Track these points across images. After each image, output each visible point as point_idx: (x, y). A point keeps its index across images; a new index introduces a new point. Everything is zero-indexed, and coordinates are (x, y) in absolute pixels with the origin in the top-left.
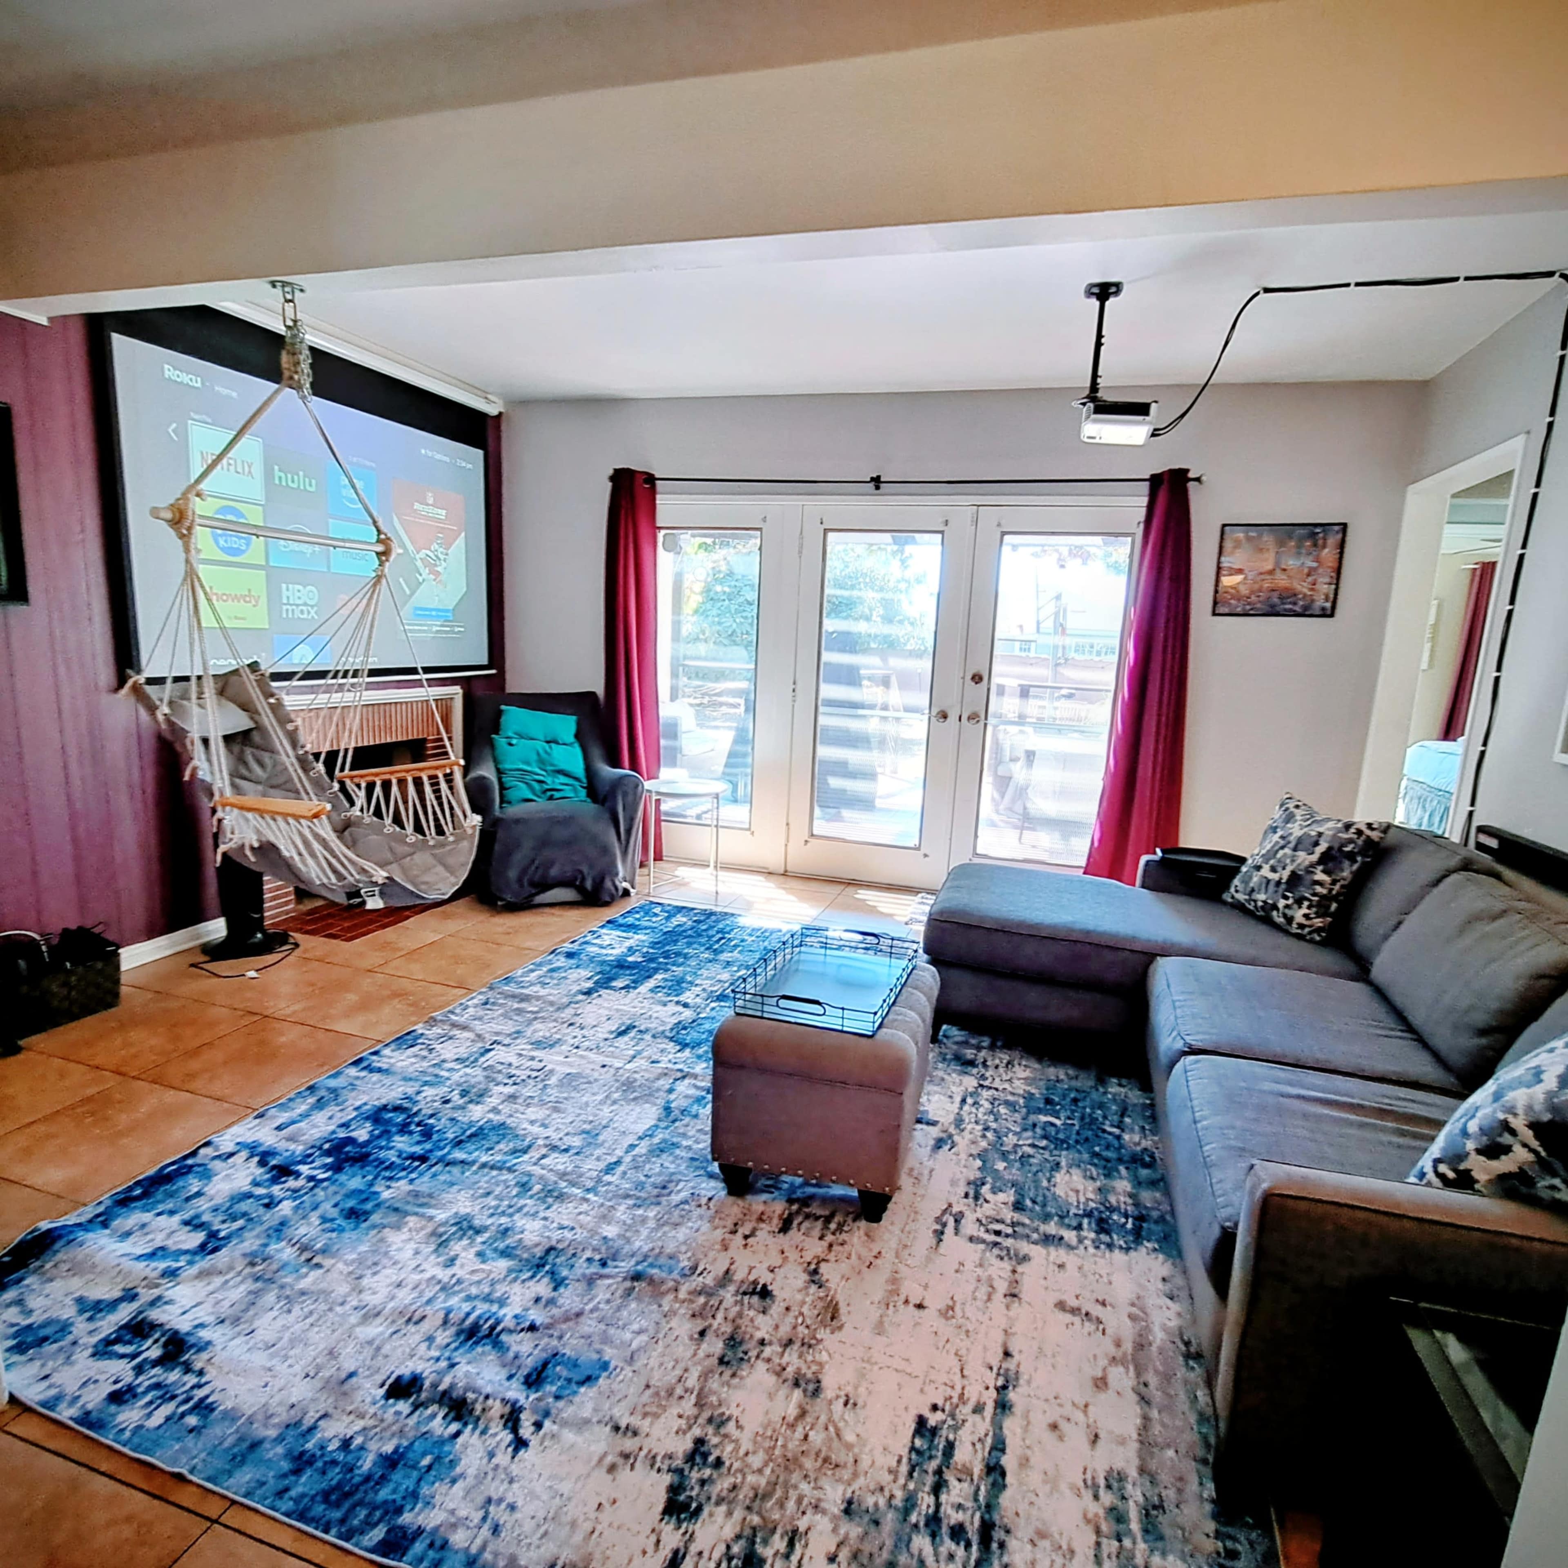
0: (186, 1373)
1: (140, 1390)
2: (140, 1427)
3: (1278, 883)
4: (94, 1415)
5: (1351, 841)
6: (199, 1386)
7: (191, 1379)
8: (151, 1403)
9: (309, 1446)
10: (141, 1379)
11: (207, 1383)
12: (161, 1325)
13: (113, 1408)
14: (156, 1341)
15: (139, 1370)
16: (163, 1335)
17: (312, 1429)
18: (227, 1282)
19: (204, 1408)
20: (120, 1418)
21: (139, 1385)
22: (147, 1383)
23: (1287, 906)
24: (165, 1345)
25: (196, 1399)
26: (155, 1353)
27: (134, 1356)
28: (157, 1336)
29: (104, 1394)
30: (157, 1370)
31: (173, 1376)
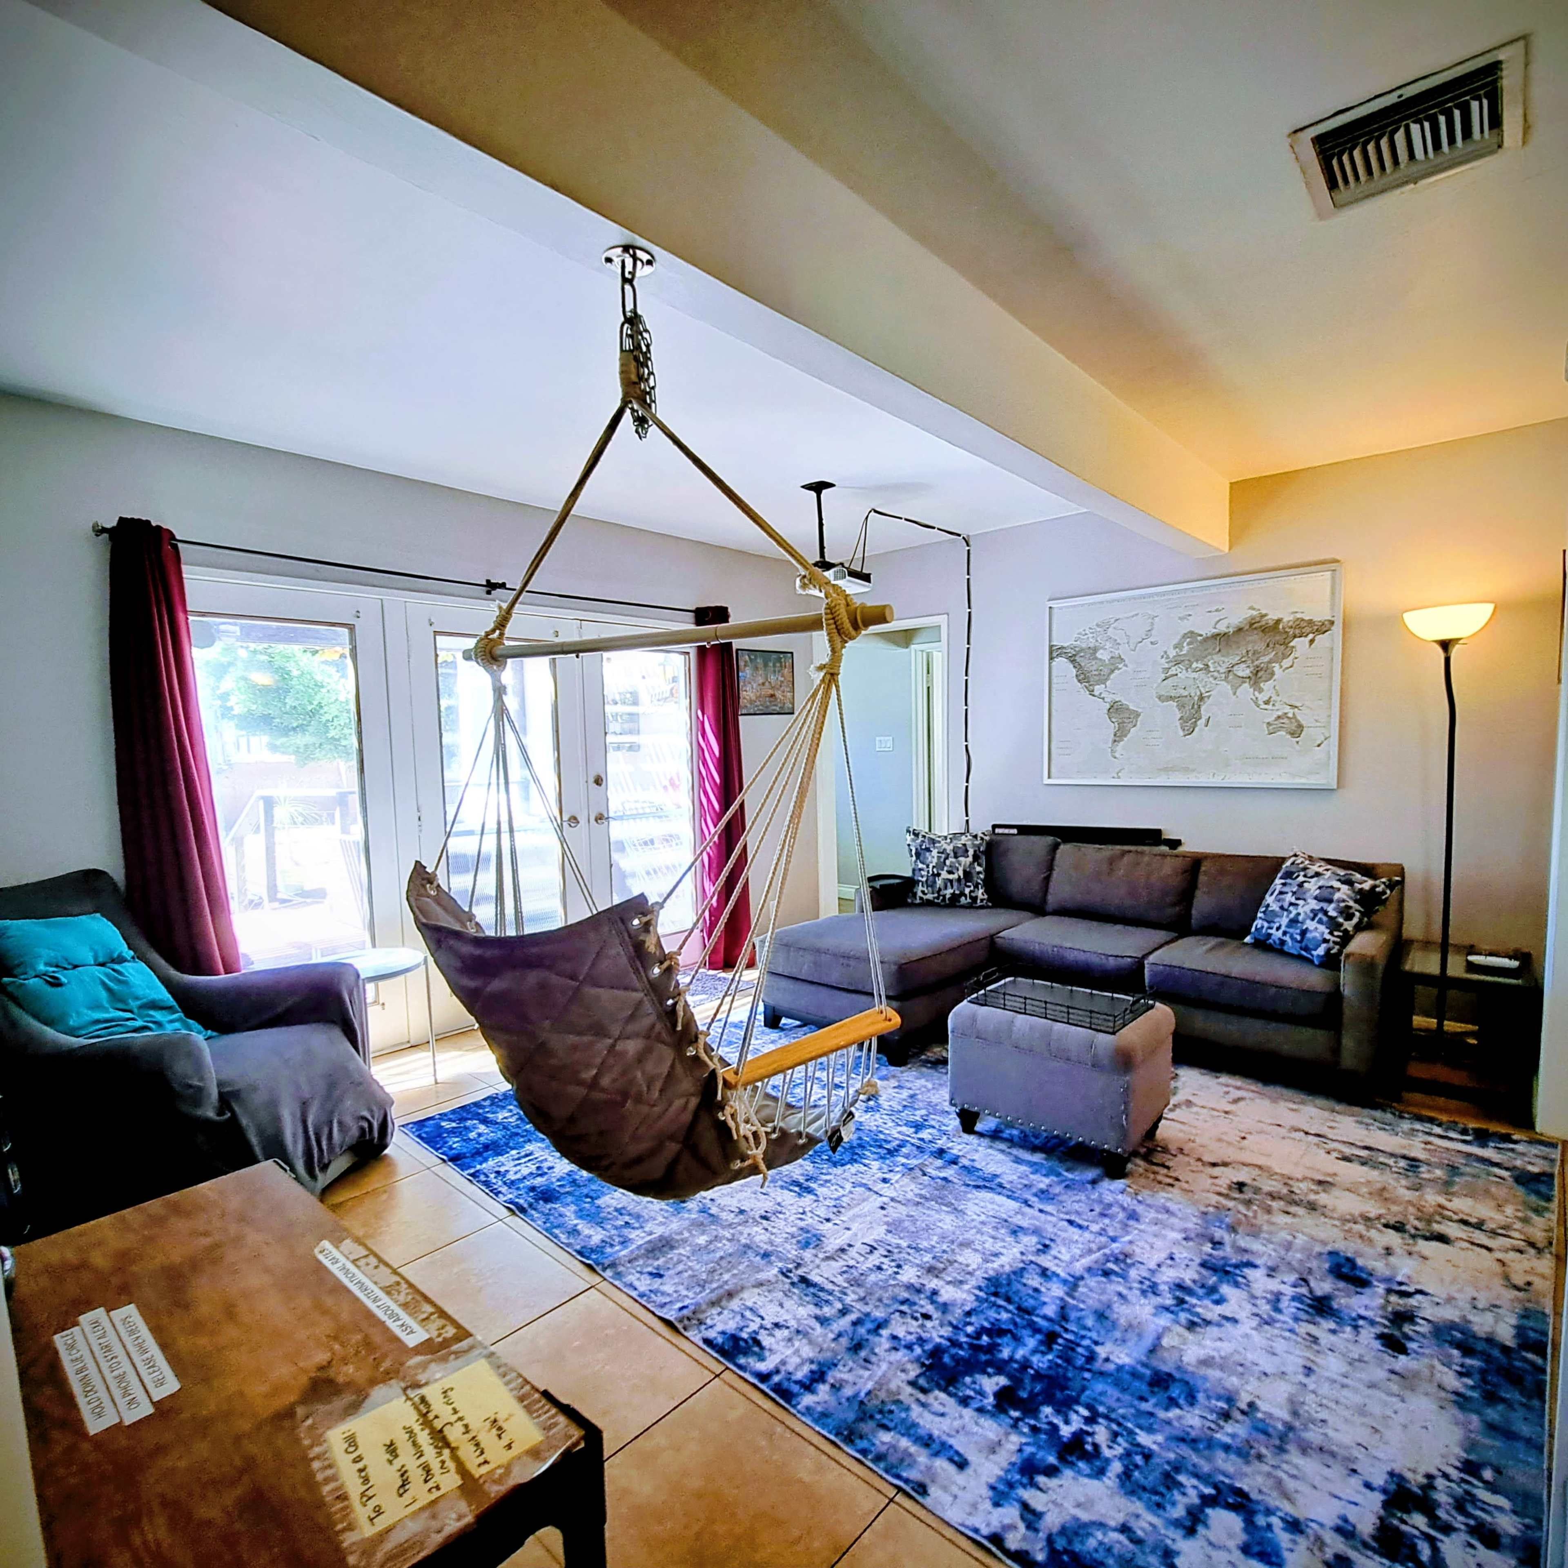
0: (1435, 1488)
1: (1472, 1522)
2: (1515, 1512)
3: (959, 880)
4: (1520, 1554)
5: (981, 844)
6: (1446, 1476)
7: (1440, 1483)
8: (1483, 1510)
9: (1475, 1395)
10: (1457, 1525)
11: (1440, 1470)
12: (1381, 1518)
13: (1505, 1541)
14: (1404, 1522)
15: (1447, 1529)
16: (1394, 1516)
17: (1456, 1393)
18: (1293, 1477)
19: (1470, 1468)
20: (1513, 1531)
21: (1466, 1525)
22: (1461, 1518)
23: (971, 892)
24: (1408, 1512)
25: (1462, 1475)
26: (1419, 1520)
27: (1432, 1541)
28: (1395, 1522)
29: (1492, 1554)
30: (1441, 1513)
31: (1442, 1498)
